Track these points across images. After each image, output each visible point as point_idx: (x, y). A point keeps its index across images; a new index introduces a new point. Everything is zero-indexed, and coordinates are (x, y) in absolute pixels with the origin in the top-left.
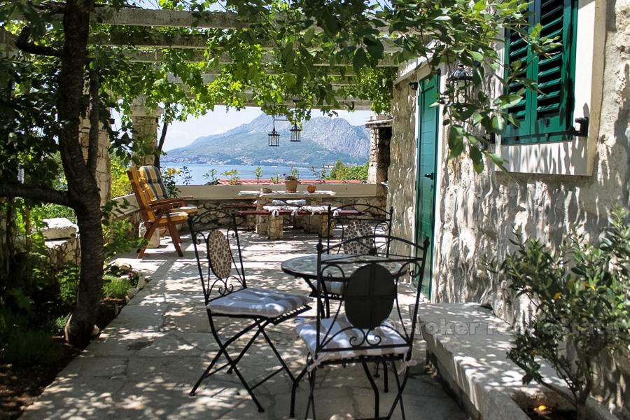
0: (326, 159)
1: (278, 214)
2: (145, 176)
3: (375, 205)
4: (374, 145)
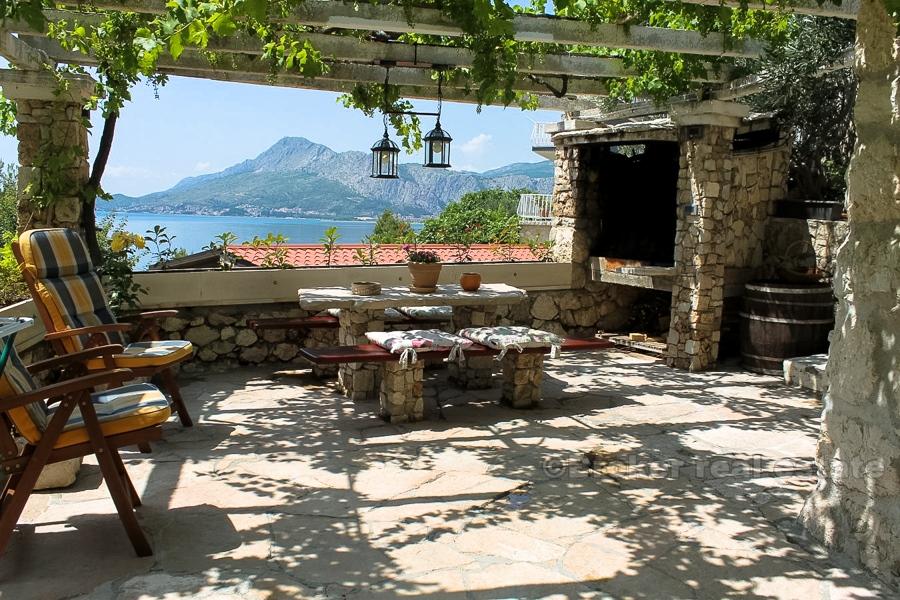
0: (360, 208)
1: (414, 359)
2: (34, 260)
3: (569, 306)
4: (565, 181)
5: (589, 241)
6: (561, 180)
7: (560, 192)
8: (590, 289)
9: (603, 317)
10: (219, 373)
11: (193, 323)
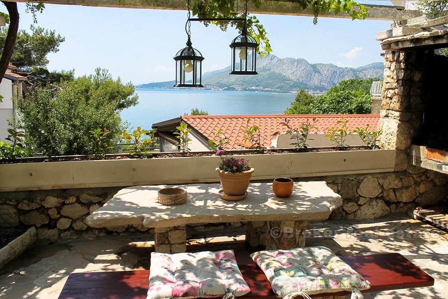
0: (292, 87)
3: (392, 186)
4: (392, 80)
5: (412, 131)
6: (389, 80)
7: (389, 89)
8: (410, 171)
9: (421, 194)
10: (88, 241)
11: (67, 202)
